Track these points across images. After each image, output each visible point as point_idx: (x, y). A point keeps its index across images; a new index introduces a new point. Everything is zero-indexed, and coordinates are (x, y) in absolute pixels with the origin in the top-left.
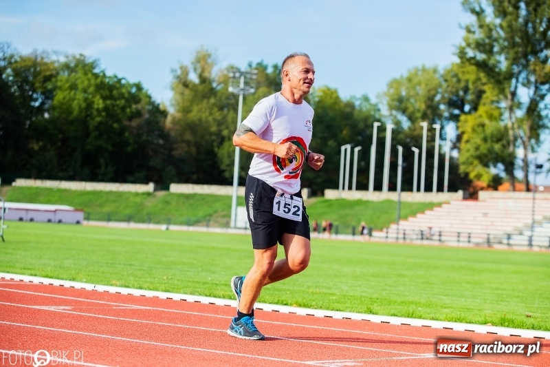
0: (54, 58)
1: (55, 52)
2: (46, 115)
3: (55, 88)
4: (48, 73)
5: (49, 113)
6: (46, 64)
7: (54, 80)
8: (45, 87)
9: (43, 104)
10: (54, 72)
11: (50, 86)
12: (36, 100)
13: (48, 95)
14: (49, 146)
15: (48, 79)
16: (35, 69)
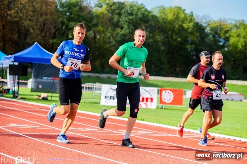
0: (230, 22)
1: (230, 19)
2: (226, 49)
3: (230, 36)
4: (227, 29)
5: (227, 48)
6: (225, 25)
7: (229, 32)
8: (225, 36)
9: (224, 43)
10: (230, 29)
11: (227, 35)
12: (221, 42)
13: (227, 39)
14: (227, 64)
15: (227, 32)
16: (221, 27)
